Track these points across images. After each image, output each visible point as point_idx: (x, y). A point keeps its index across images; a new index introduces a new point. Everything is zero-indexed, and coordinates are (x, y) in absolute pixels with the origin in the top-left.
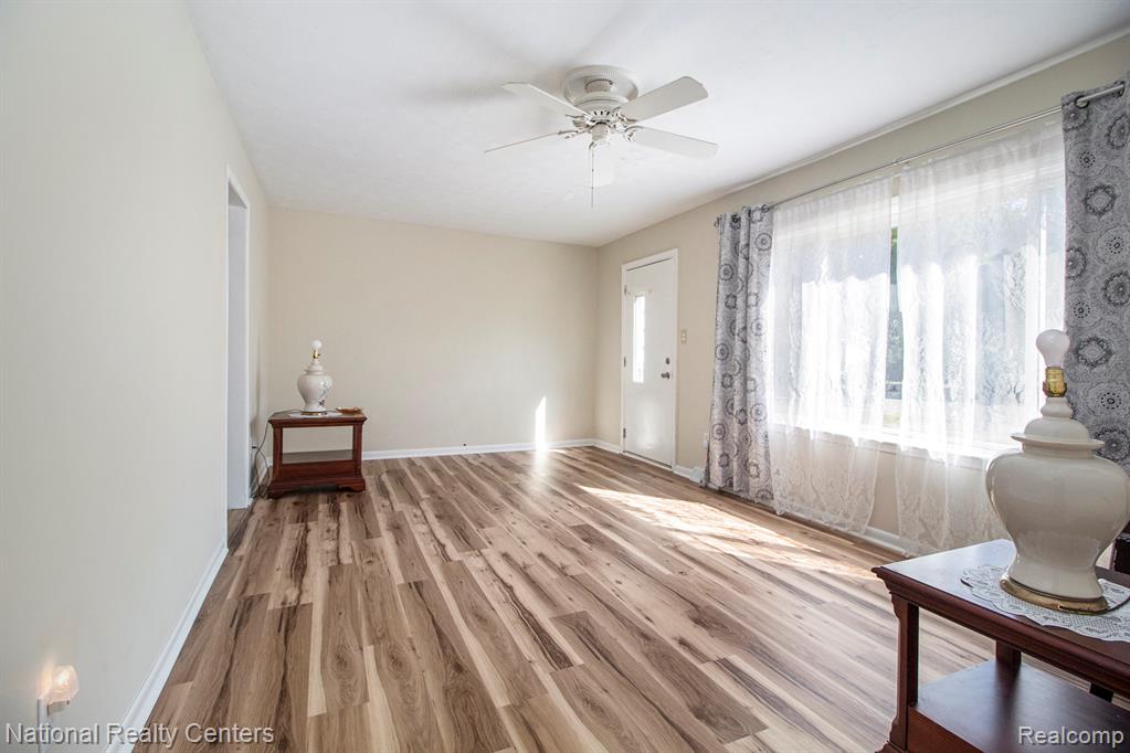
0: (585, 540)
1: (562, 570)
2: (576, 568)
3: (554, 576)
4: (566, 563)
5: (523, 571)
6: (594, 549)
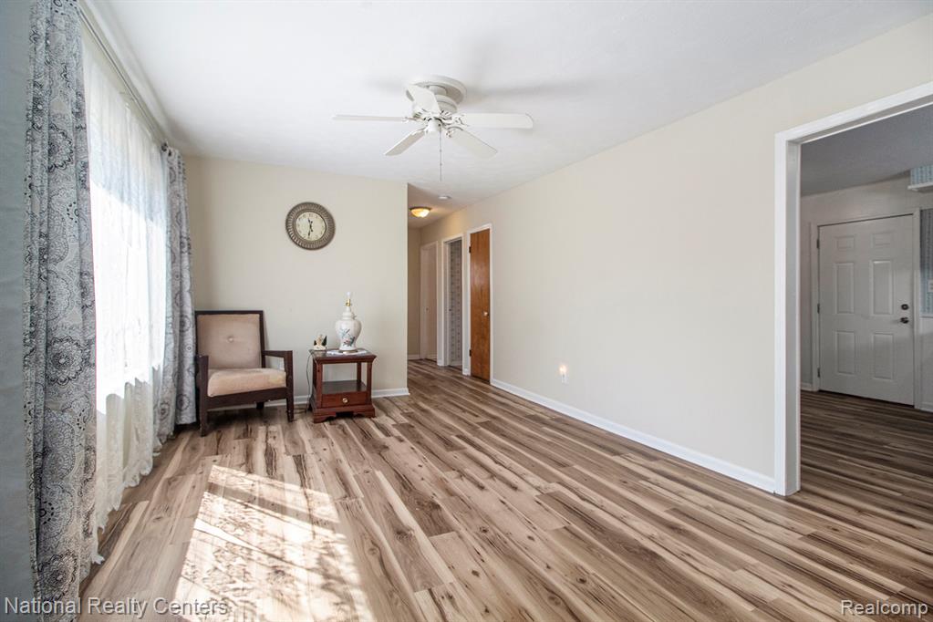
0: (437, 507)
1: (462, 475)
2: (450, 477)
3: (467, 470)
4: (459, 481)
5: (493, 475)
6: (430, 494)
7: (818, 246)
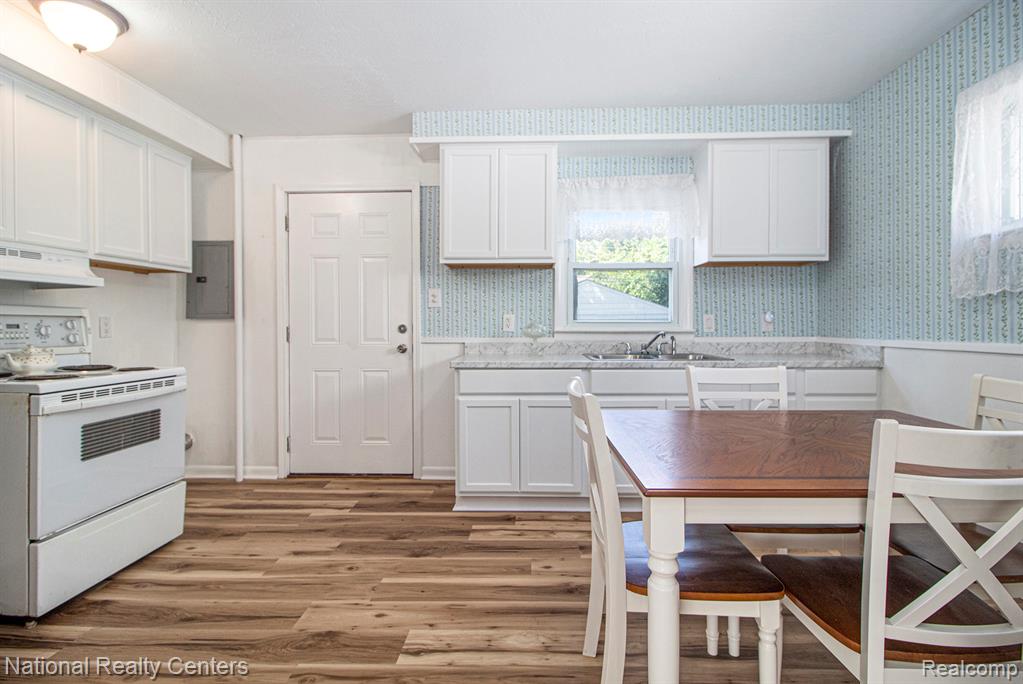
7: (287, 227)
